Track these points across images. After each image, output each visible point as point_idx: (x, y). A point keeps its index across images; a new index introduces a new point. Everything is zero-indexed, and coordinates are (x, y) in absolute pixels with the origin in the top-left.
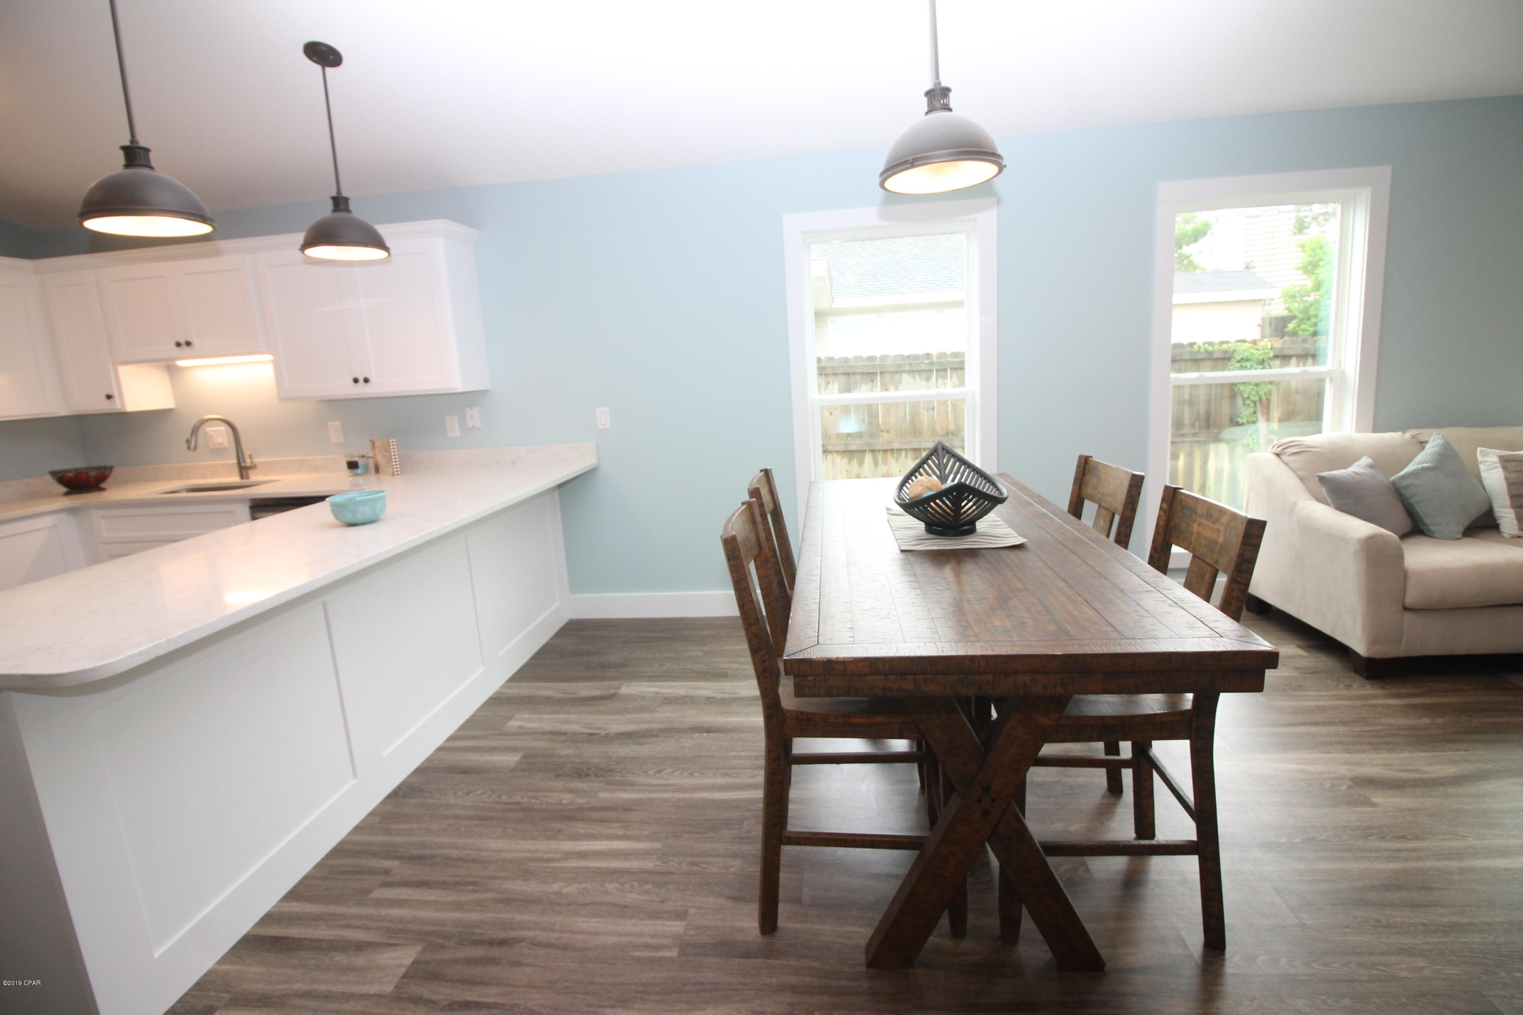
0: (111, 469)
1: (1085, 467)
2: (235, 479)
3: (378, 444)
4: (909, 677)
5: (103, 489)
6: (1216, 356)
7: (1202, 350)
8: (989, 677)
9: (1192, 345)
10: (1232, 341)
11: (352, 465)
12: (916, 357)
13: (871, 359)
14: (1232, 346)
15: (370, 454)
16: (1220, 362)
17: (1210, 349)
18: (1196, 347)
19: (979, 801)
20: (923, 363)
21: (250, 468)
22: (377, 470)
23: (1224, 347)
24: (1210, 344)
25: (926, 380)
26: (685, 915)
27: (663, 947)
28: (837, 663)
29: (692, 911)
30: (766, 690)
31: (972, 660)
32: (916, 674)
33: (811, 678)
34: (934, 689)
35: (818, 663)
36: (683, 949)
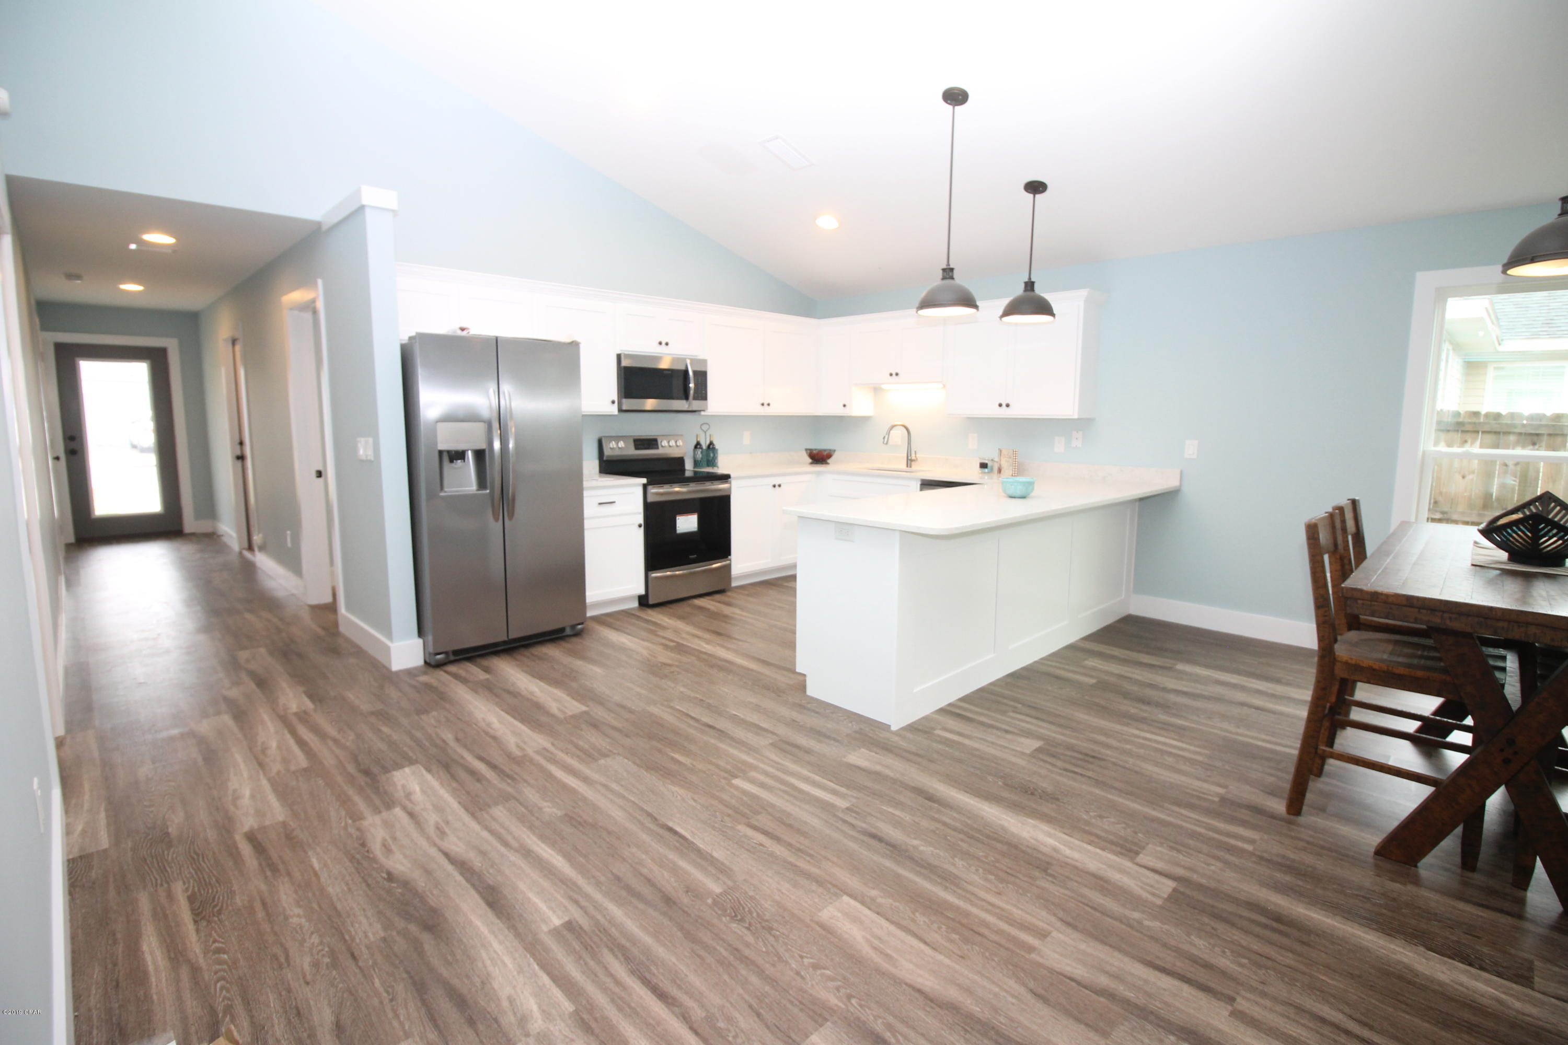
0: (834, 451)
2: (903, 466)
3: (1004, 452)
4: (1438, 613)
5: (827, 463)
11: (983, 466)
15: (996, 459)
19: (1502, 750)
21: (914, 460)
22: (1000, 471)
26: (1225, 787)
27: (1207, 794)
28: (1382, 594)
29: (1231, 787)
30: (1323, 636)
31: (1491, 609)
32: (1444, 612)
33: (1360, 602)
34: (1457, 625)
35: (1368, 593)
36: (1223, 800)
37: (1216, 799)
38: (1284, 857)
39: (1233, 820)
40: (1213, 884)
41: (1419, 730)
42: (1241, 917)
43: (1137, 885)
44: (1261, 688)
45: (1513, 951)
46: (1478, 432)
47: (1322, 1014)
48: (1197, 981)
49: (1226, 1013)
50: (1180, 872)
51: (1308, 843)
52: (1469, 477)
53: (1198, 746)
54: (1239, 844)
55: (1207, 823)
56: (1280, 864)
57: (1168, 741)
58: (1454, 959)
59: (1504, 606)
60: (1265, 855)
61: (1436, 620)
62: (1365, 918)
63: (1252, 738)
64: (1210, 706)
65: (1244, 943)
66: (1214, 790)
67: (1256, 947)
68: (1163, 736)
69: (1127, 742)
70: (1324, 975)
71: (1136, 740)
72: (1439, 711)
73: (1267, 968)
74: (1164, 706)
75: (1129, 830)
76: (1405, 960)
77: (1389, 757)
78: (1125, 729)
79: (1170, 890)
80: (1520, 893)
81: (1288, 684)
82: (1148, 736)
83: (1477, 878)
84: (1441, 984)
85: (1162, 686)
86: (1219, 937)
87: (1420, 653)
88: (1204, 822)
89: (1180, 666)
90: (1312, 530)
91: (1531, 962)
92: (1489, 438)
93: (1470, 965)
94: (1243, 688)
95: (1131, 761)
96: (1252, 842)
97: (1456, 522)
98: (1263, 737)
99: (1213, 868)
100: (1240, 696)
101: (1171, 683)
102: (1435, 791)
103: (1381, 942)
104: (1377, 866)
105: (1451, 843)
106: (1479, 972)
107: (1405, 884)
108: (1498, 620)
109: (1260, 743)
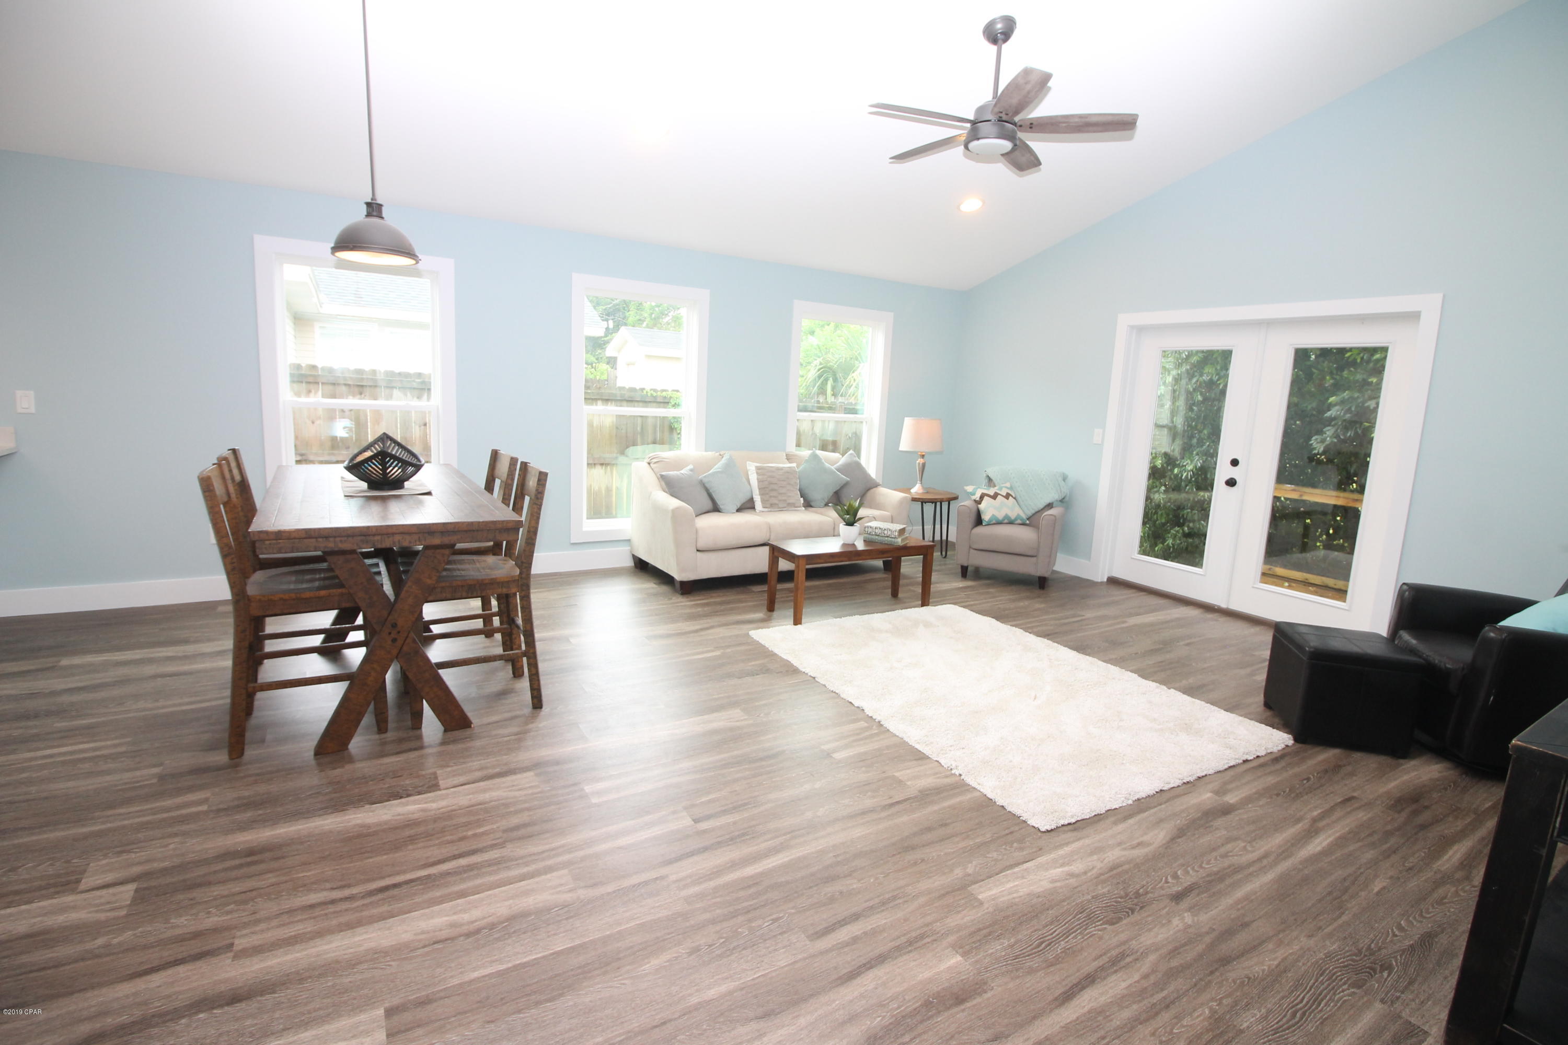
1: (495, 455)
4: (331, 539)
6: (659, 400)
7: (649, 395)
8: (378, 538)
9: (642, 390)
10: (670, 390)
12: (407, 375)
13: (359, 372)
14: (670, 394)
16: (662, 405)
17: (655, 394)
18: (645, 392)
19: (390, 633)
20: (414, 381)
23: (664, 394)
24: (655, 390)
25: (418, 398)
26: (161, 764)
27: (143, 781)
28: (284, 532)
29: (168, 762)
30: (234, 583)
31: (368, 527)
32: (335, 537)
33: (267, 542)
34: (347, 546)
35: (272, 533)
36: (162, 778)
37: (155, 781)
38: (239, 798)
39: (179, 791)
40: (177, 861)
41: (324, 641)
42: (215, 872)
43: (90, 912)
44: (170, 654)
45: (424, 773)
46: (318, 383)
47: (309, 903)
48: (190, 956)
49: (229, 961)
50: (137, 870)
51: (258, 775)
52: (318, 422)
53: (117, 738)
54: (194, 810)
55: (151, 809)
56: (238, 806)
57: (82, 746)
58: (390, 800)
59: (376, 524)
60: (221, 806)
61: (331, 545)
62: (322, 809)
63: (174, 705)
64: (116, 692)
65: (226, 893)
66: (148, 773)
67: (238, 889)
68: (66, 745)
69: (23, 770)
70: (303, 872)
71: (33, 763)
72: (337, 621)
73: (252, 899)
74: (60, 712)
75: (58, 864)
76: (359, 822)
77: (305, 673)
78: (12, 757)
79: (132, 893)
80: (417, 732)
81: (197, 641)
82: (48, 752)
83: (390, 735)
84: (386, 823)
85: (47, 691)
86: (199, 903)
87: (317, 576)
88: (147, 810)
89: (65, 662)
90: (206, 484)
91: (435, 773)
92: (329, 388)
93: (401, 798)
94: (151, 661)
95: (33, 789)
96: (206, 800)
97: (312, 462)
98: (186, 700)
99: (172, 846)
100: (149, 670)
101: (58, 684)
102: (350, 684)
103: (338, 819)
104: (319, 764)
105: (368, 719)
106: (407, 799)
107: (343, 767)
108: (374, 535)
109: (184, 708)
